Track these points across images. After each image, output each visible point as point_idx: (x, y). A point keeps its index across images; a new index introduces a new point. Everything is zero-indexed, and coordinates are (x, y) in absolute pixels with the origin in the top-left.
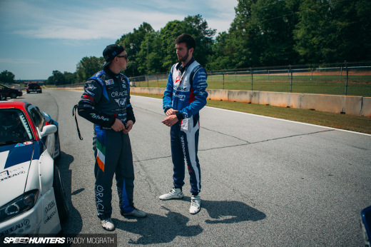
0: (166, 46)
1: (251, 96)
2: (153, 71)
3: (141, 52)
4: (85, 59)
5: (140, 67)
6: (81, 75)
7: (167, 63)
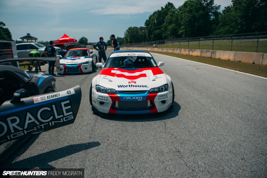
0: (182, 19)
1: (212, 53)
2: (172, 37)
3: (165, 24)
4: (130, 29)
5: (164, 34)
6: (127, 39)
7: (181, 31)
